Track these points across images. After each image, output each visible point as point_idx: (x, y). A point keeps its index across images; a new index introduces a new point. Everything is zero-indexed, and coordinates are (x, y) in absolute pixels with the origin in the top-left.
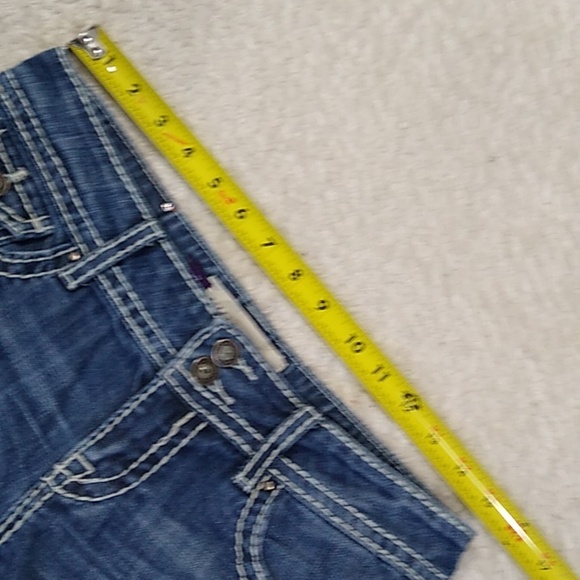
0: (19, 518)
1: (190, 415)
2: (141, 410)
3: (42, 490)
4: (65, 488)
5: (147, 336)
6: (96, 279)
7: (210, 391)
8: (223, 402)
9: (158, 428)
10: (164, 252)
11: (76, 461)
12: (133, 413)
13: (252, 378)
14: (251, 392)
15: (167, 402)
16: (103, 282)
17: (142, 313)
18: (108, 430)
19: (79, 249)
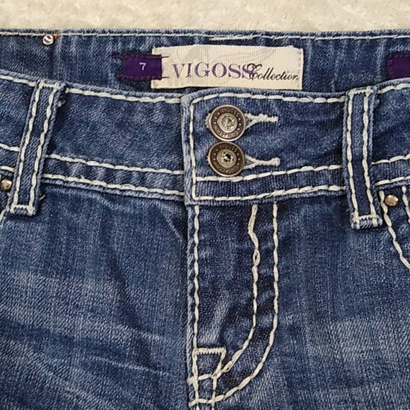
2: (206, 253)
4: (219, 391)
5: (143, 184)
6: (47, 181)
7: (250, 171)
8: (272, 168)
9: (239, 252)
10: (80, 95)
11: (199, 356)
12: (201, 261)
13: (274, 119)
14: (287, 133)
15: (222, 219)
16: (55, 177)
17: (118, 167)
18: (197, 302)
19: (6, 171)
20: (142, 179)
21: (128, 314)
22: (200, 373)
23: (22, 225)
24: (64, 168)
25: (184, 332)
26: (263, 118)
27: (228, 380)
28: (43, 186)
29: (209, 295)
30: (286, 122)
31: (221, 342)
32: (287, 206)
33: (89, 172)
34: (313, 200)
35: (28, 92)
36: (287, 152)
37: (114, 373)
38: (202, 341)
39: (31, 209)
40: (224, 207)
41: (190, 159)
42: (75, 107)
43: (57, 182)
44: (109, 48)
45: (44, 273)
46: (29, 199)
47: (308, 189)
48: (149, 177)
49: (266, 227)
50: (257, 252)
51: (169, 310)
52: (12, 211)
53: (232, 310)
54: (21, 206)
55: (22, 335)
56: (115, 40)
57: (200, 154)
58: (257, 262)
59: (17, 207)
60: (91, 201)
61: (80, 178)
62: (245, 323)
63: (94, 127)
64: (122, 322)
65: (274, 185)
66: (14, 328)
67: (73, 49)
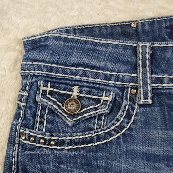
6: (154, 88)
10: (159, 47)
16: (157, 85)
19: (133, 85)
23: (148, 109)
24: (160, 80)
39: (150, 101)
42: (158, 53)
43: (159, 87)
44: (164, 25)
46: (148, 97)
52: (142, 103)
54: (145, 100)
55: (160, 160)
56: (165, 21)
59: (144, 101)
61: (169, 84)
63: (168, 61)
66: (155, 157)
67: (147, 27)
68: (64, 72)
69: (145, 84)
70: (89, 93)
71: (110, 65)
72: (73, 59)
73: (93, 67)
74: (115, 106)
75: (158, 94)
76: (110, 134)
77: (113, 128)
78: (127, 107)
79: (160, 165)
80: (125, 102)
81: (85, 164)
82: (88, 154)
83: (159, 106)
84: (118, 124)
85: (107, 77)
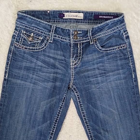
0: (73, 73)
1: (79, 44)
2: (73, 49)
3: (72, 68)
4: (74, 65)
5: (66, 40)
7: (78, 39)
8: (81, 39)
9: (77, 49)
11: (72, 61)
12: (73, 50)
13: (81, 32)
14: (83, 34)
15: (75, 45)
17: (63, 37)
18: (72, 55)
19: (48, 36)
20: (66, 39)
21: (64, 56)
22: (72, 63)
23: (51, 44)
24: (56, 36)
25: (70, 59)
26: (80, 32)
27: (75, 64)
28: (54, 39)
29: (73, 54)
30: (83, 33)
31: (75, 60)
32: (83, 43)
33: (59, 37)
34: (86, 42)
35: (51, 26)
36: (83, 37)
37: (62, 63)
38: (73, 59)
39: (52, 42)
40: (75, 44)
41: (71, 37)
42: (57, 28)
45: (54, 50)
46: (52, 40)
47: (85, 41)
48: (67, 39)
49: (80, 46)
50: (79, 49)
51: (68, 56)
52: (50, 42)
53: (76, 56)
57: (72, 37)
58: (79, 50)
60: (59, 41)
62: (78, 57)
63: (59, 31)
64: (63, 57)
65: (81, 41)
66: (50, 57)
68: (30, 28)
69: (52, 37)
70: (36, 36)
71: (43, 29)
72: (33, 25)
73: (38, 29)
74: (43, 41)
75: (54, 40)
76: (40, 49)
77: (41, 47)
78: (46, 42)
79: (51, 59)
80: (45, 41)
81: (31, 55)
82: (33, 53)
83: (54, 43)
84: (42, 47)
85: (42, 32)
